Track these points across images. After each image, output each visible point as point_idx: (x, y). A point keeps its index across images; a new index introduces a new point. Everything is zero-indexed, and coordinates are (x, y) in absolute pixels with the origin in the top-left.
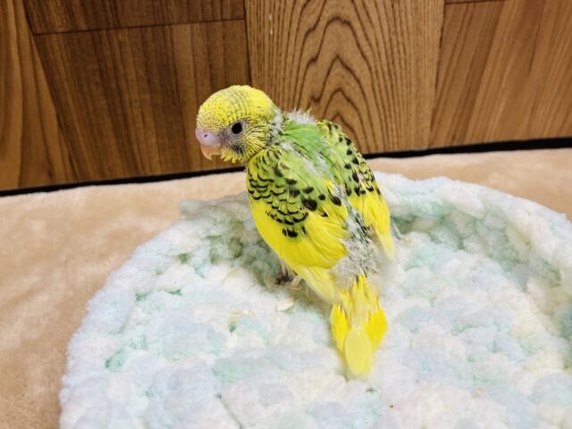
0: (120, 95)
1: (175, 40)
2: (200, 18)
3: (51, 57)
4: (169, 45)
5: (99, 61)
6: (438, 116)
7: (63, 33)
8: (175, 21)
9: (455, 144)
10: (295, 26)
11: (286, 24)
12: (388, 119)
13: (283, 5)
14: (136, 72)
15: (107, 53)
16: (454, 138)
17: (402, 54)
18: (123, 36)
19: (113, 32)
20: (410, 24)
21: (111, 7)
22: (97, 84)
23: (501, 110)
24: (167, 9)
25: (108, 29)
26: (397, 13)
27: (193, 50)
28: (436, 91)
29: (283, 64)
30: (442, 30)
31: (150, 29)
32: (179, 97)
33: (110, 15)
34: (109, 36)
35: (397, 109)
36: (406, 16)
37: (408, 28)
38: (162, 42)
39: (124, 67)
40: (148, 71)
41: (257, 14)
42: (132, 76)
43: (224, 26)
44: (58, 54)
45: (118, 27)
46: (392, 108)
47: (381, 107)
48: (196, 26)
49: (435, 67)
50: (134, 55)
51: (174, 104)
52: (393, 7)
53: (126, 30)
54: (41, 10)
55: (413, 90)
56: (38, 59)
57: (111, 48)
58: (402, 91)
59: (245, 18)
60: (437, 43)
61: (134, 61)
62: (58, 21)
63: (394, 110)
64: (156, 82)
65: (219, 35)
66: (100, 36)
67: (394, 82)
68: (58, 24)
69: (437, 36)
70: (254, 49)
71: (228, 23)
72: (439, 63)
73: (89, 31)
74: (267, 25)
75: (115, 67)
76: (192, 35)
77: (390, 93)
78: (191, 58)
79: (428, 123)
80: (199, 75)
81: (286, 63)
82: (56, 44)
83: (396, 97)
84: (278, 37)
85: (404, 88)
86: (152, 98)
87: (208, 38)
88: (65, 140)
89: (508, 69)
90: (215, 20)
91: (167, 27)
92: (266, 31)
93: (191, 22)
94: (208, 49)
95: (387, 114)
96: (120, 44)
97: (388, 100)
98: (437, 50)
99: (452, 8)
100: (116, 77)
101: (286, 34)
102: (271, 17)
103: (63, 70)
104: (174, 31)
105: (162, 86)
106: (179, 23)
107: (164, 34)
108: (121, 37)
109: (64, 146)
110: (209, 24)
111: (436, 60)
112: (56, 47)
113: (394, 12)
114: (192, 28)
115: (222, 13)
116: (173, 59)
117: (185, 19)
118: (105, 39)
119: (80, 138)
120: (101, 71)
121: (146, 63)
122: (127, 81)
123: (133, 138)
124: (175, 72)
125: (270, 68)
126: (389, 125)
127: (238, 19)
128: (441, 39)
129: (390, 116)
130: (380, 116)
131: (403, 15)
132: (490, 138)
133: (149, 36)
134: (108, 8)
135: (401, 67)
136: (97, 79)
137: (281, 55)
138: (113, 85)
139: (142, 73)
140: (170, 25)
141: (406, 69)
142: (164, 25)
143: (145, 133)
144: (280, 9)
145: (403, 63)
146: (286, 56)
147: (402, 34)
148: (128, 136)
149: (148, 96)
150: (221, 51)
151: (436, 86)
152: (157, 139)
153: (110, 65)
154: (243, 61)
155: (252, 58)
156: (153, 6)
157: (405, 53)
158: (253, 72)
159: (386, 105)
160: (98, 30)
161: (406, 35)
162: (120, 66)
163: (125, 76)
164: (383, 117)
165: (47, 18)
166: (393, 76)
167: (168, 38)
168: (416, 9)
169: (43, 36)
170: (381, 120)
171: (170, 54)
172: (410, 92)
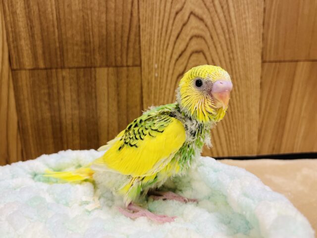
0: (60, 110)
1: (97, 77)
2: (114, 64)
3: (20, 84)
4: (93, 80)
5: (49, 88)
6: (262, 133)
7: (29, 70)
8: (98, 65)
9: (275, 153)
10: (171, 72)
11: (166, 70)
12: (230, 134)
13: (164, 59)
14: (71, 96)
15: (54, 82)
16: (273, 149)
17: (237, 92)
18: (65, 73)
19: (59, 70)
20: (241, 73)
21: (60, 55)
22: (46, 103)
23: (302, 131)
24: (94, 58)
25: (57, 68)
26: (233, 66)
27: (108, 83)
28: (260, 117)
29: (163, 95)
30: (261, 78)
31: (82, 70)
32: (97, 113)
33: (59, 60)
34: (57, 73)
35: (235, 127)
36: (239, 69)
37: (240, 76)
38: (89, 78)
39: (64, 92)
40: (78, 96)
41: (148, 64)
42: (68, 98)
43: (128, 70)
44: (24, 83)
45: (63, 68)
46: (232, 126)
47: (225, 125)
48: (111, 69)
49: (258, 101)
50: (71, 85)
51: (93, 117)
52: (230, 62)
53: (68, 70)
54: (18, 55)
55: (245, 115)
56: (12, 85)
57: (57, 80)
58: (238, 116)
59: (140, 65)
60: (259, 86)
61: (71, 89)
62: (28, 62)
63: (234, 128)
64: (83, 102)
65: (124, 75)
66: (51, 73)
67: (233, 110)
68: (27, 64)
69: (258, 82)
70: (145, 85)
71: (131, 68)
72: (261, 99)
73: (46, 69)
74: (154, 70)
75: (58, 92)
76: (108, 74)
77: (230, 116)
78: (106, 88)
79: (256, 138)
80: (110, 100)
81: (165, 95)
82: (24, 76)
83: (234, 119)
84: (160, 78)
85: (240, 114)
86: (79, 113)
87: (118, 77)
88: (21, 138)
89: (305, 104)
90: (122, 66)
91: (93, 69)
92: (153, 74)
93: (107, 66)
94: (117, 83)
95: (229, 130)
96: (63, 78)
97: (229, 121)
98: (259, 90)
99: (266, 65)
100: (58, 99)
101: (165, 76)
102: (156, 66)
103: (26, 92)
104: (97, 72)
105: (87, 106)
106: (100, 67)
107: (91, 73)
108: (64, 73)
109: (19, 142)
110: (119, 68)
111: (259, 97)
112: (24, 78)
113: (231, 65)
114: (108, 70)
115: (127, 62)
116: (95, 89)
117: (104, 64)
118: (54, 74)
119: (31, 138)
120: (49, 94)
121: (78, 90)
122: (65, 101)
123: (65, 139)
124: (96, 97)
125: (155, 97)
126: (231, 138)
127: (136, 66)
128: (261, 84)
129: (231, 132)
130: (224, 131)
131: (237, 68)
132: (297, 150)
133: (81, 74)
134: (58, 56)
135: (237, 100)
136: (46, 99)
137: (162, 89)
138: (56, 103)
139: (75, 96)
140: (95, 67)
141: (240, 101)
142: (91, 68)
143: (73, 136)
144: (162, 61)
145: (238, 98)
146: (165, 90)
147: (237, 79)
148: (61, 138)
149: (77, 112)
150: (125, 85)
151: (260, 113)
152: (80, 140)
153: (55, 91)
154: (138, 92)
155: (144, 90)
156: (86, 56)
157: (239, 91)
158: (144, 99)
159: (228, 124)
160: (51, 68)
161: (239, 80)
162: (61, 92)
163: (64, 97)
164: (227, 133)
165: (21, 60)
166: (232, 106)
167: (93, 76)
168: (245, 65)
169: (17, 71)
170: (225, 134)
171: (93, 85)
172: (243, 117)
